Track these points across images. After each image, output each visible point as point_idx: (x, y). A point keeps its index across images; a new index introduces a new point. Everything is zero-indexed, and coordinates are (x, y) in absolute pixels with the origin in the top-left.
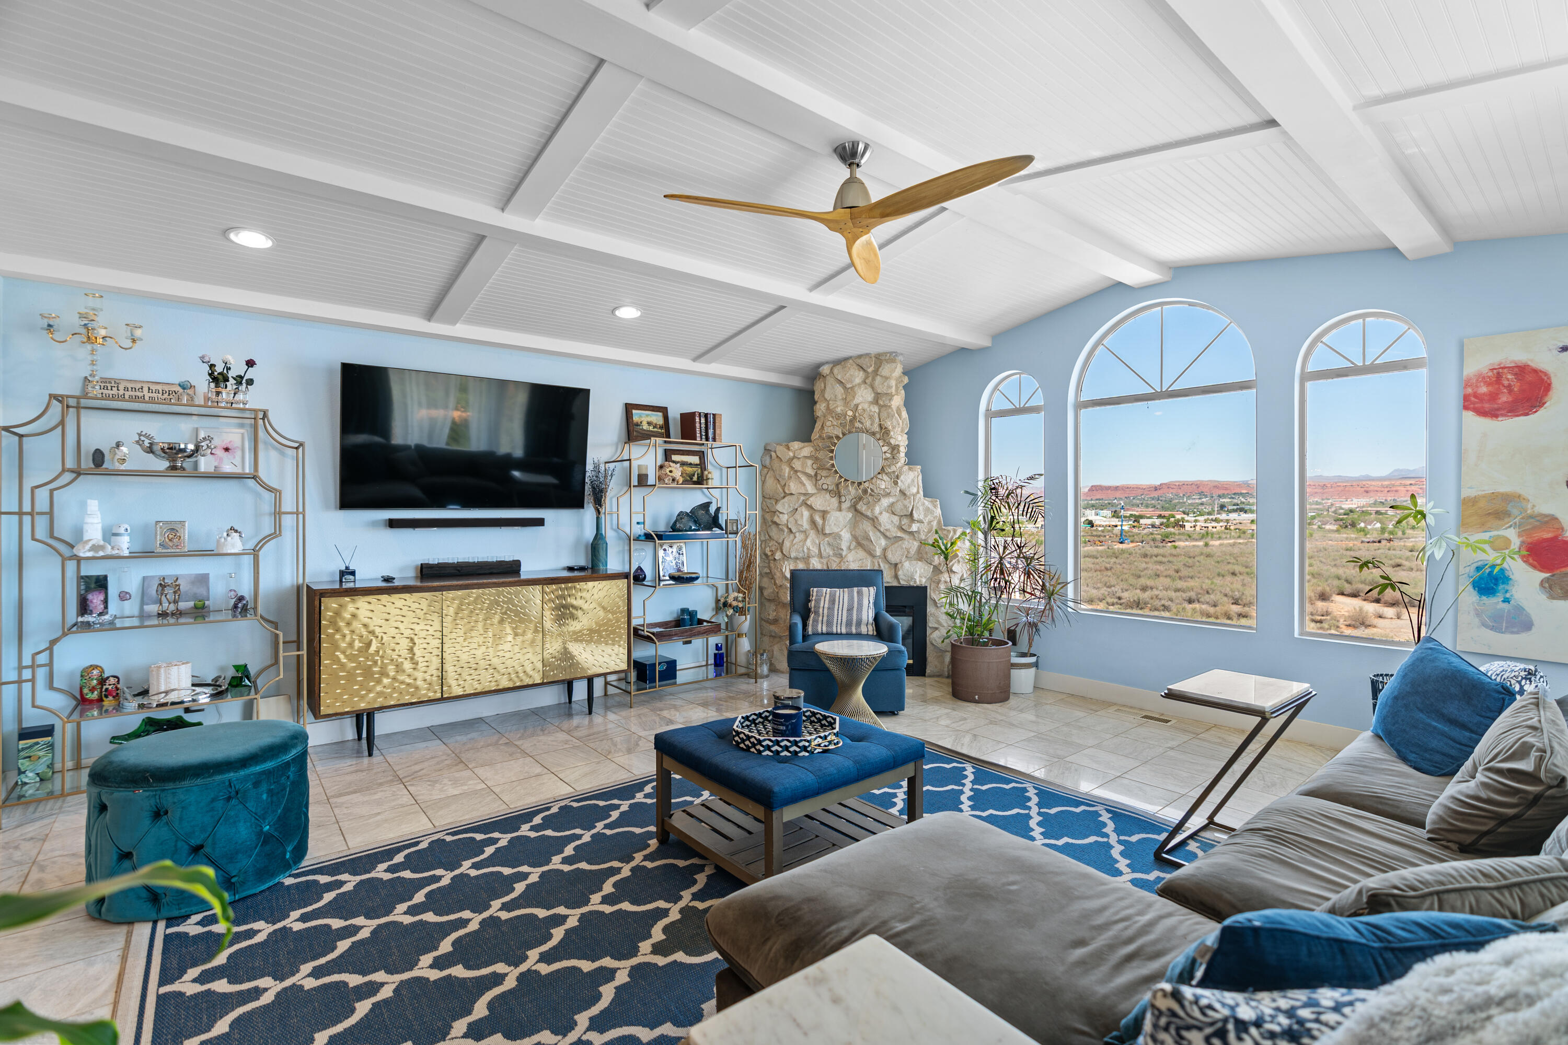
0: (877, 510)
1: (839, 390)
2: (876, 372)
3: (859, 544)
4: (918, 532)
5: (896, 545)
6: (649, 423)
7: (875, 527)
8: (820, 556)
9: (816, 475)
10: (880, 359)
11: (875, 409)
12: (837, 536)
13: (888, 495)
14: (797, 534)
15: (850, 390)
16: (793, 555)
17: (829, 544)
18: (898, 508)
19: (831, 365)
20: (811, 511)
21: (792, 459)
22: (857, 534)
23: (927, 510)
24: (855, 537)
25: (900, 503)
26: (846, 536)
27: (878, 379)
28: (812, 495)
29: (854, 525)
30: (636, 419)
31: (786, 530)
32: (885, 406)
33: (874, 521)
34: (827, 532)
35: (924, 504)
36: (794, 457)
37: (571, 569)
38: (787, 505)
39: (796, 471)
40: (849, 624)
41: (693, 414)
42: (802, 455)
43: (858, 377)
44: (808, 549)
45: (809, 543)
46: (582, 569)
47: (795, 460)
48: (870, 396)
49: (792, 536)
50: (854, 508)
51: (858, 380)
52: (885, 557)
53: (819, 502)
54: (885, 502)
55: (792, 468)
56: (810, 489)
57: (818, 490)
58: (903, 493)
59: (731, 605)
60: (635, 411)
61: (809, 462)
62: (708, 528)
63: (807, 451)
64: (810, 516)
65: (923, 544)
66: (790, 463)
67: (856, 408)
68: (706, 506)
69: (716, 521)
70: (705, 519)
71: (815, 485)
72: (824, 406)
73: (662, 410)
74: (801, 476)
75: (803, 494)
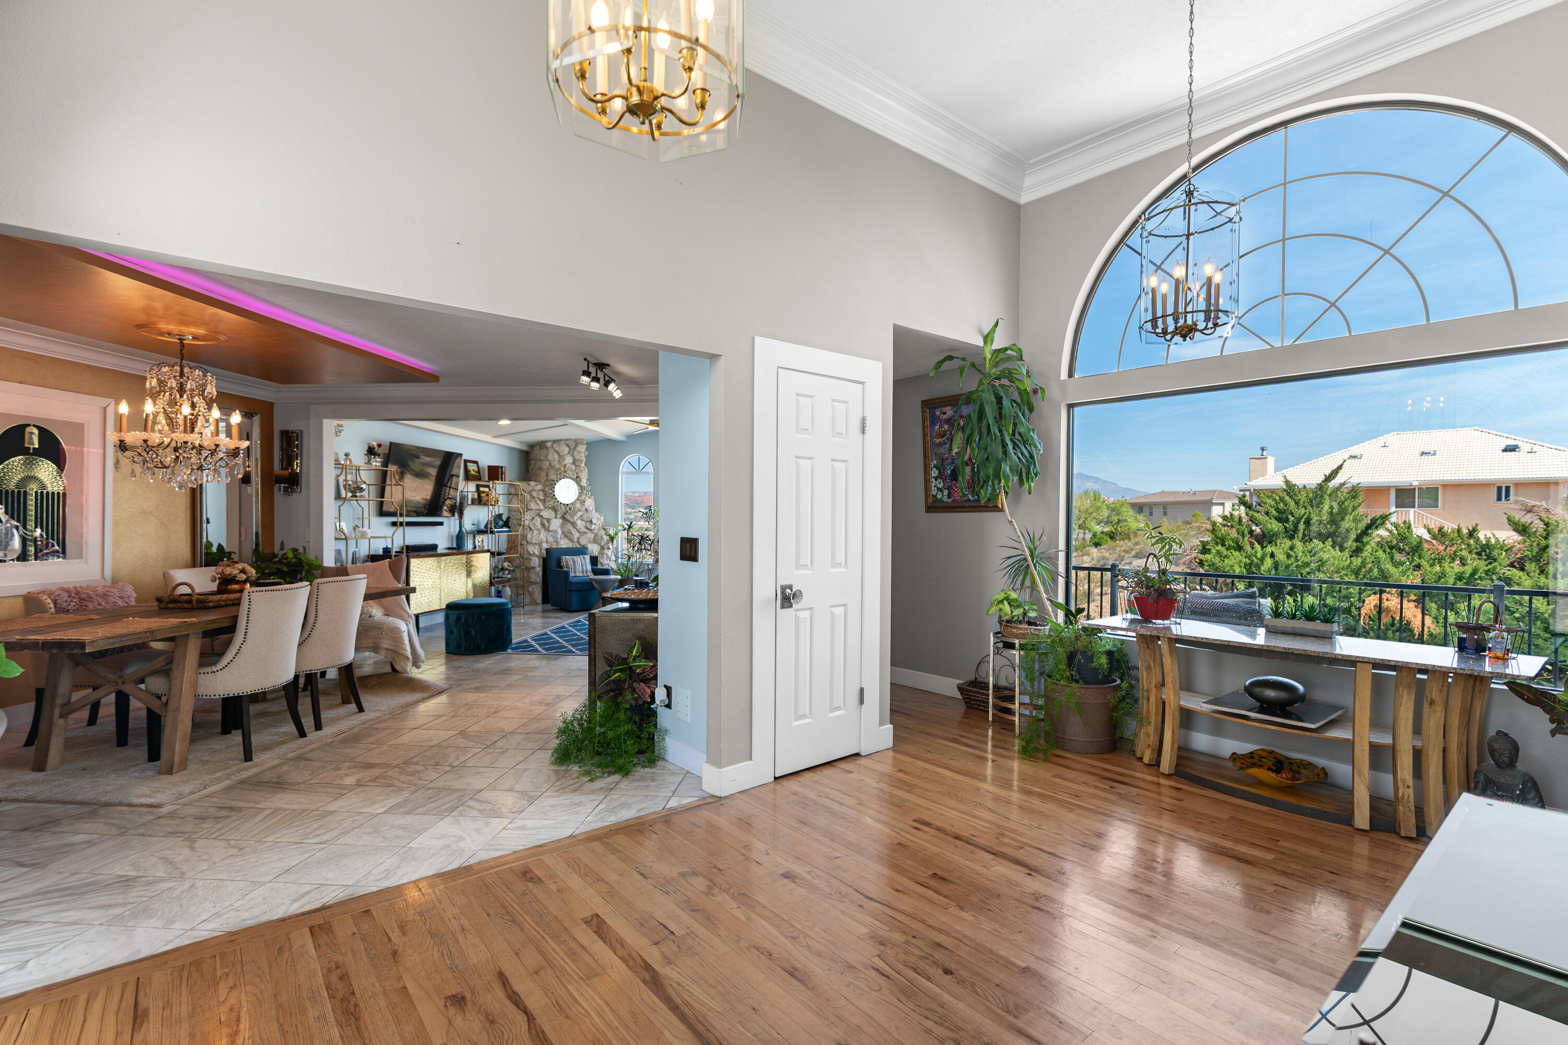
0: (575, 518)
1: (556, 456)
2: (575, 448)
3: (565, 536)
4: (594, 529)
5: (584, 536)
6: (473, 470)
7: (574, 527)
8: (547, 542)
9: (544, 500)
10: (577, 442)
11: (574, 467)
12: (556, 532)
13: (579, 511)
14: (534, 531)
15: (561, 457)
16: (534, 542)
17: (551, 536)
18: (585, 517)
19: (552, 443)
21: (531, 491)
23: (598, 518)
24: (563, 532)
25: (585, 515)
26: (560, 531)
27: (576, 452)
28: (542, 510)
29: (562, 526)
30: (469, 468)
31: (529, 529)
32: (579, 466)
33: (574, 524)
34: (551, 529)
35: (596, 516)
36: (533, 490)
37: (449, 548)
38: (529, 516)
39: (534, 498)
40: (583, 572)
41: (497, 467)
42: (537, 489)
43: (566, 450)
44: (542, 539)
45: (541, 535)
46: (453, 548)
47: (533, 492)
48: (571, 460)
49: (531, 532)
50: (563, 518)
51: (566, 452)
52: (578, 542)
53: (546, 514)
54: (579, 514)
55: (531, 496)
56: (542, 507)
57: (545, 507)
58: (586, 510)
59: (507, 569)
60: (468, 464)
61: (541, 493)
62: (502, 527)
63: (540, 487)
64: (541, 521)
65: (596, 535)
66: (530, 493)
67: (565, 466)
68: (500, 516)
69: (506, 524)
70: (501, 523)
71: (544, 505)
72: (548, 463)
73: (476, 462)
74: (537, 500)
75: (537, 510)
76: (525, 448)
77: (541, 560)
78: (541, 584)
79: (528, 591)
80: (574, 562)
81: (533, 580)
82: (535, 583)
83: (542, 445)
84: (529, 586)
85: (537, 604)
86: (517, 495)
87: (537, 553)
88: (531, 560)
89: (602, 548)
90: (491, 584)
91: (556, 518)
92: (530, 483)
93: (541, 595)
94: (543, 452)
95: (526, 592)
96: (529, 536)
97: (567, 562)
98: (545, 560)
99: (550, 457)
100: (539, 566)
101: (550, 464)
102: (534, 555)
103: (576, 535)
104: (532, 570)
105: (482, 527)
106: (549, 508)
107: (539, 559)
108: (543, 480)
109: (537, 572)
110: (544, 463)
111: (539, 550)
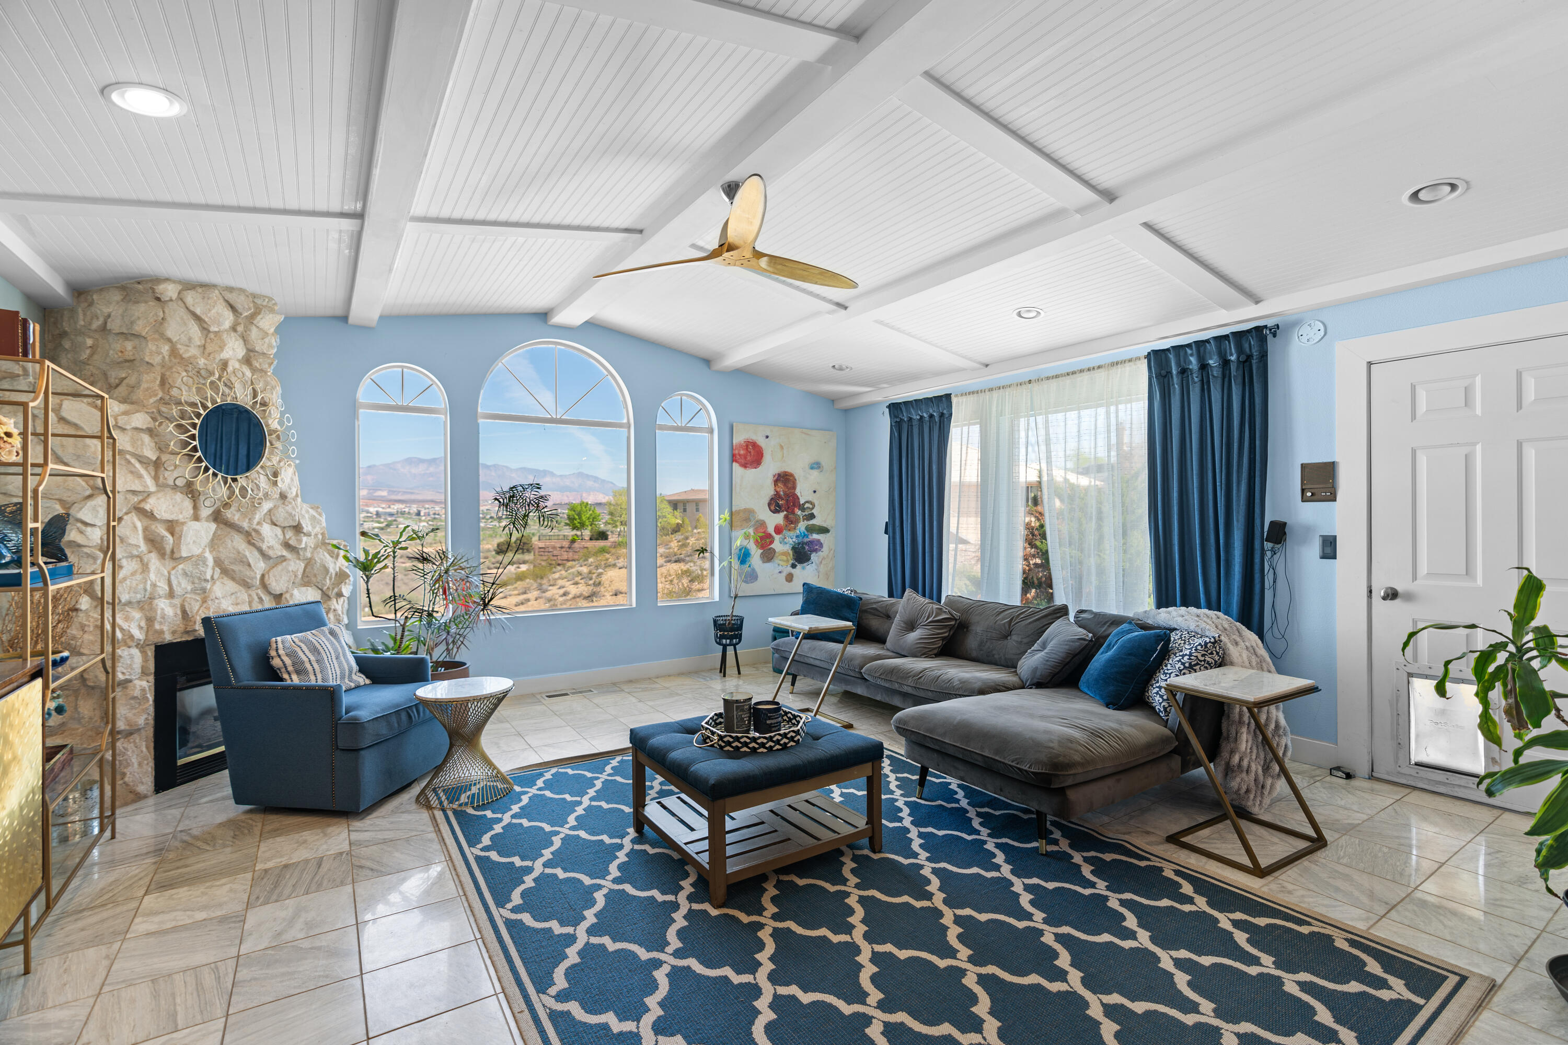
0: (258, 517)
1: (194, 330)
2: (252, 317)
3: (225, 572)
4: (305, 549)
5: (280, 567)
7: (254, 545)
8: (171, 594)
9: (158, 463)
10: (257, 302)
11: (246, 372)
12: (201, 559)
13: (266, 495)
15: (212, 336)
17: (185, 574)
18: (281, 516)
19: (180, 287)
20: (147, 522)
22: (223, 557)
23: (313, 518)
24: (218, 562)
25: (280, 509)
26: (208, 559)
27: (253, 330)
28: (149, 494)
29: (217, 540)
32: (262, 370)
33: (251, 537)
34: (184, 554)
35: (308, 512)
42: (134, 425)
43: (228, 319)
44: (154, 585)
45: (153, 575)
48: (241, 352)
50: (217, 517)
51: (227, 324)
52: (264, 585)
53: (162, 506)
54: (267, 506)
56: (151, 486)
57: (161, 486)
58: (283, 496)
61: (146, 439)
63: (140, 420)
64: (145, 529)
65: (309, 563)
67: (224, 365)
71: (156, 478)
72: (165, 349)
74: (133, 461)
75: (134, 492)
76: (58, 288)
77: (151, 653)
78: (150, 732)
80: (315, 650)
81: (118, 725)
82: (128, 732)
83: (132, 287)
85: (139, 798)
87: (138, 635)
88: (117, 659)
89: (326, 596)
91: (196, 518)
93: (149, 767)
97: (292, 654)
99: (172, 331)
100: (144, 673)
101: (174, 352)
102: (129, 642)
103: (259, 566)
104: (117, 692)
106: (175, 487)
107: (143, 652)
108: (152, 400)
109: (137, 693)
110: (151, 346)
111: (143, 624)
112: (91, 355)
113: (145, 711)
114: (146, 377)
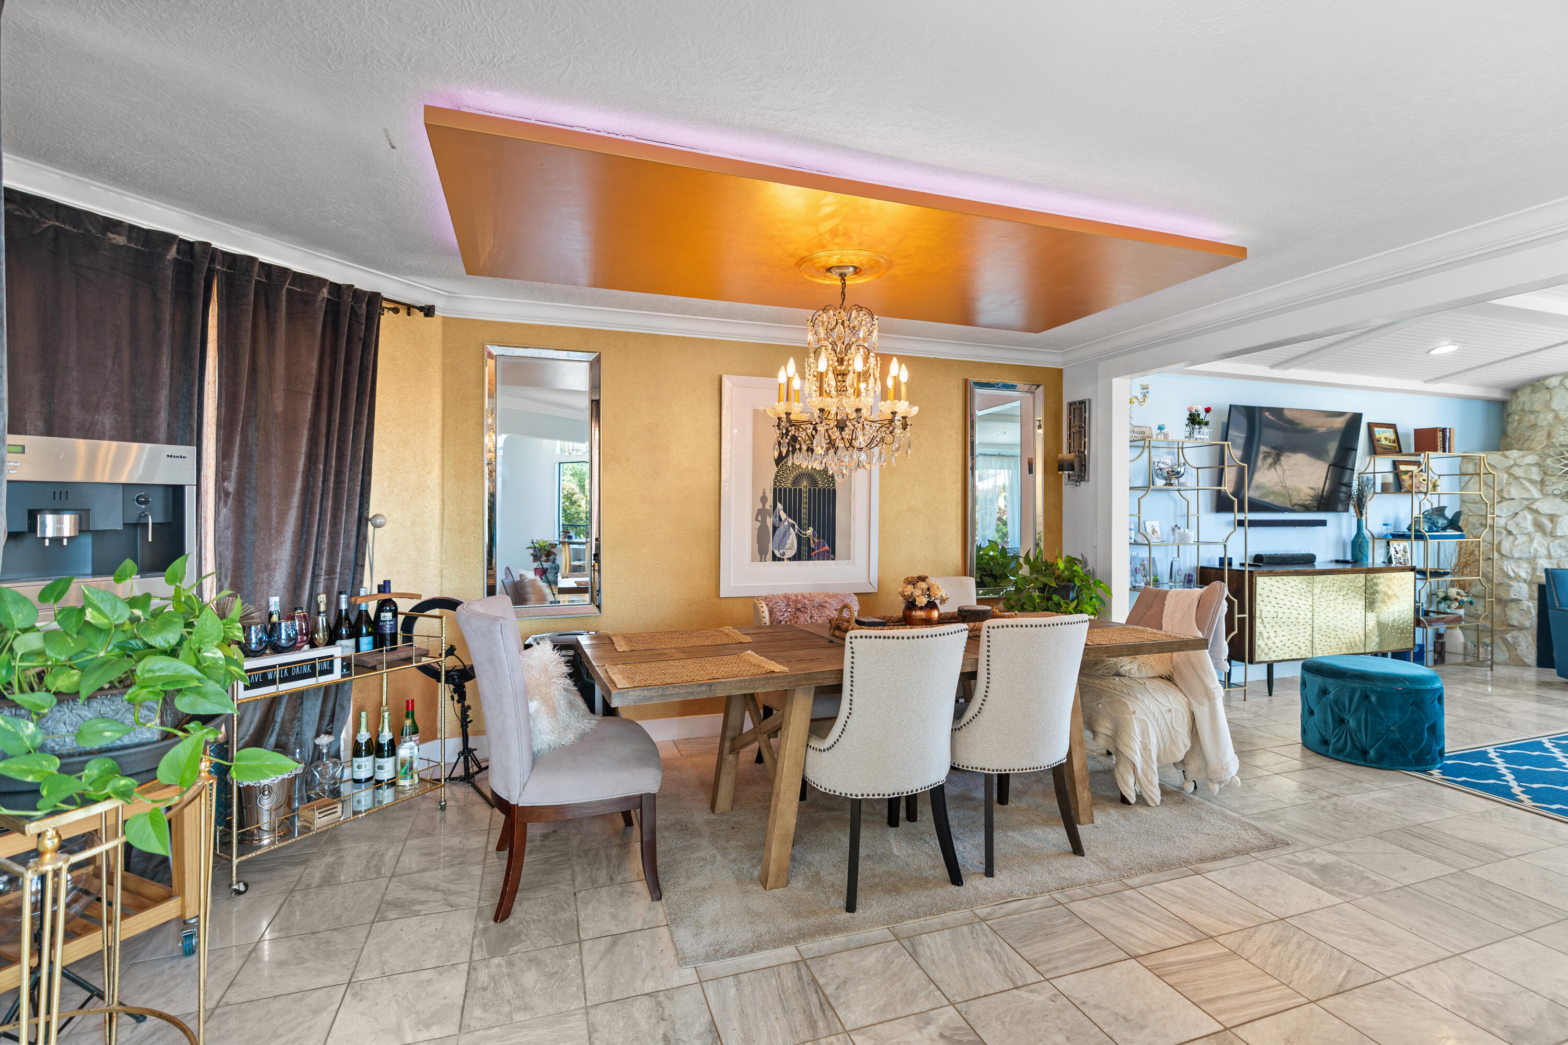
6: (1386, 439)
8: (1549, 556)
9: (1542, 482)
14: (1519, 536)
16: (1516, 555)
17: (1561, 546)
20: (1535, 515)
21: (1511, 467)
28: (1537, 500)
30: (1377, 436)
31: (1505, 532)
34: (1559, 534)
36: (1515, 464)
37: (1337, 561)
38: (1505, 510)
39: (1517, 478)
41: (1433, 431)
42: (1526, 462)
44: (1536, 550)
45: (1535, 544)
46: (1345, 562)
47: (1515, 468)
49: (1511, 538)
53: (1545, 506)
55: (1511, 475)
56: (1536, 493)
59: (1456, 599)
60: (1376, 429)
61: (1535, 470)
62: (1444, 529)
63: (1531, 459)
64: (1535, 519)
66: (1508, 470)
68: (1440, 511)
69: (1453, 523)
70: (1441, 522)
71: (1541, 491)
72: (1550, 416)
73: (1392, 426)
74: (1524, 482)
75: (1527, 499)
76: (1497, 395)
77: (1535, 588)
78: (1534, 632)
79: (1505, 641)
81: (1515, 623)
82: (1521, 628)
83: (1536, 384)
84: (1507, 632)
85: (1525, 665)
86: (1479, 474)
87: (1523, 575)
88: (1510, 586)
90: (1418, 623)
92: (1507, 453)
93: (1533, 651)
94: (1540, 398)
95: (1498, 640)
96: (1506, 546)
98: (1541, 588)
99: (1556, 404)
100: (1531, 598)
101: (1557, 417)
102: (1517, 578)
104: (1513, 605)
105: (1404, 529)
106: (1556, 495)
107: (1530, 587)
108: (1540, 447)
109: (1525, 607)
110: (1542, 416)
111: (1529, 571)
112: (1519, 424)
113: (1530, 619)
114: (1539, 434)
